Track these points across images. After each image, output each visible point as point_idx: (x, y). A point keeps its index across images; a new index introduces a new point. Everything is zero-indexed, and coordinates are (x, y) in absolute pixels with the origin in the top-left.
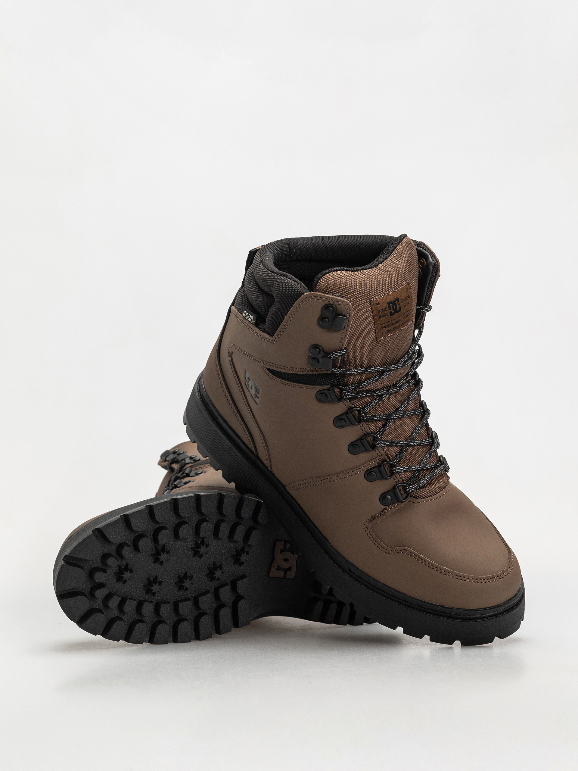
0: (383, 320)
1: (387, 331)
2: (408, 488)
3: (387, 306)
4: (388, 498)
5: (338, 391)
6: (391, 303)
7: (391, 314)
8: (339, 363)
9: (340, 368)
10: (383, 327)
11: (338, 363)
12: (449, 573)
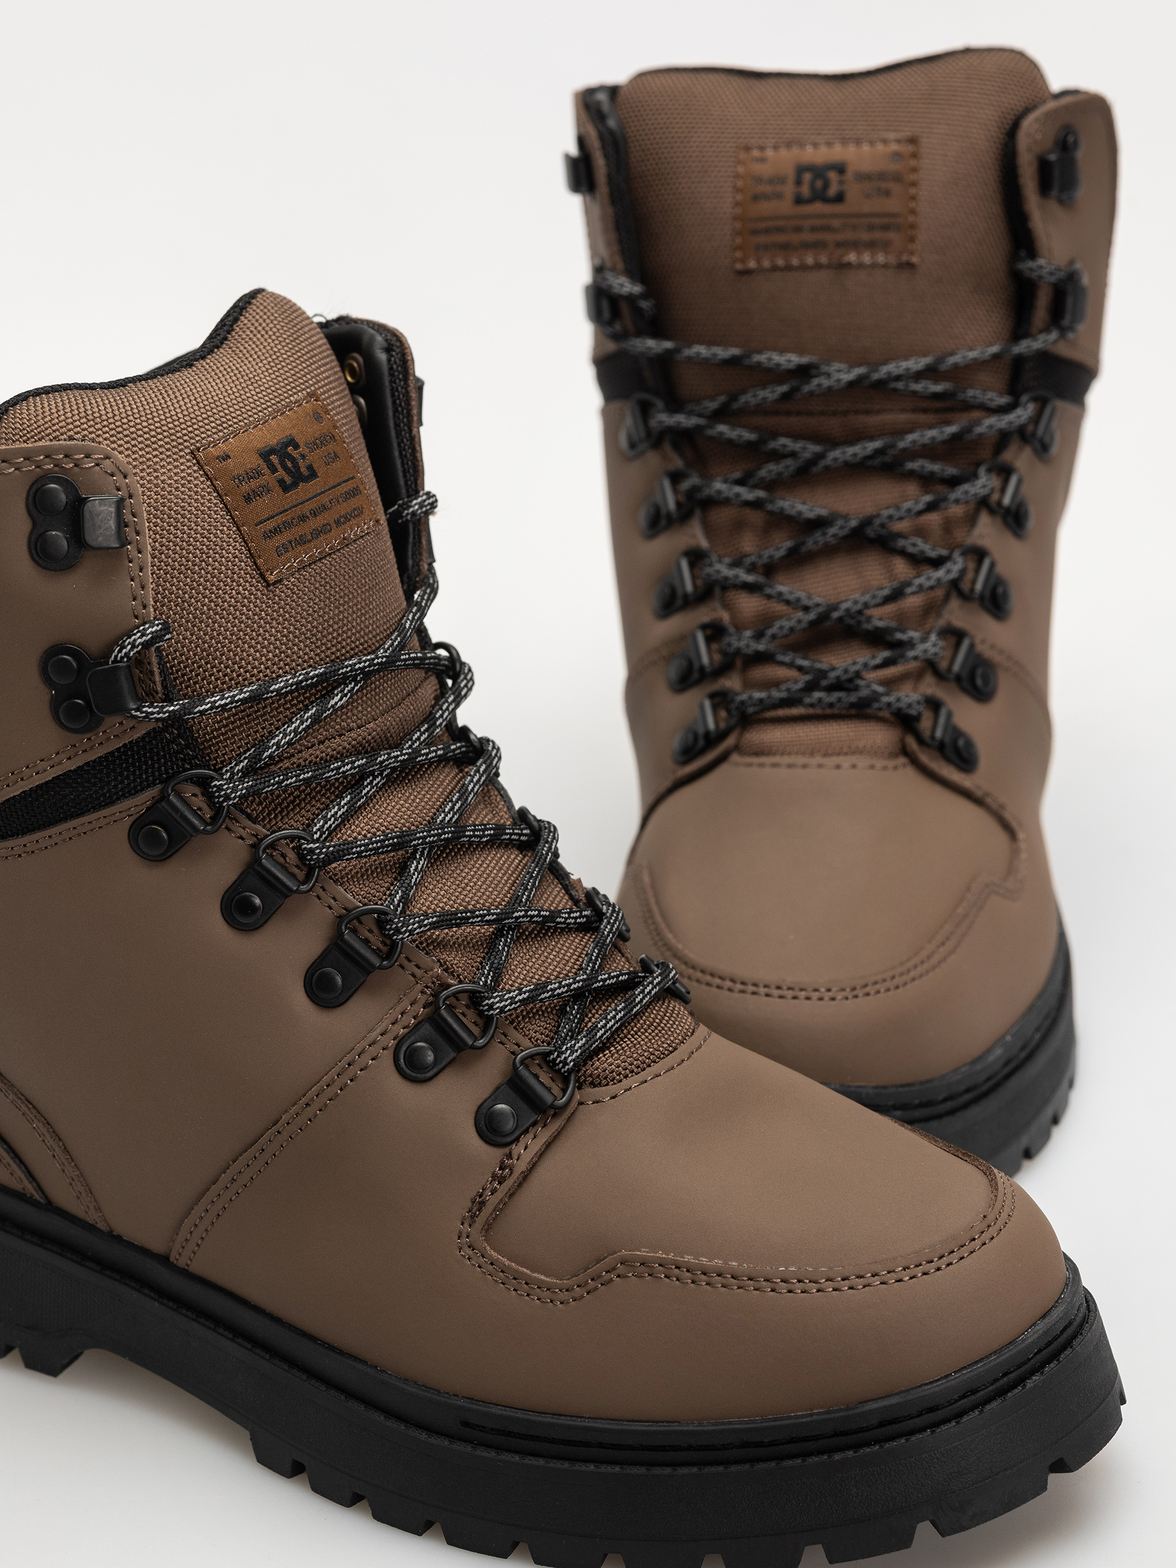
0: (264, 505)
1: (290, 542)
2: (558, 1056)
3: (261, 461)
4: (502, 1113)
5: (193, 795)
6: (272, 451)
7: (285, 488)
8: (158, 678)
9: (169, 700)
10: (271, 531)
11: (154, 683)
12: (799, 1281)
